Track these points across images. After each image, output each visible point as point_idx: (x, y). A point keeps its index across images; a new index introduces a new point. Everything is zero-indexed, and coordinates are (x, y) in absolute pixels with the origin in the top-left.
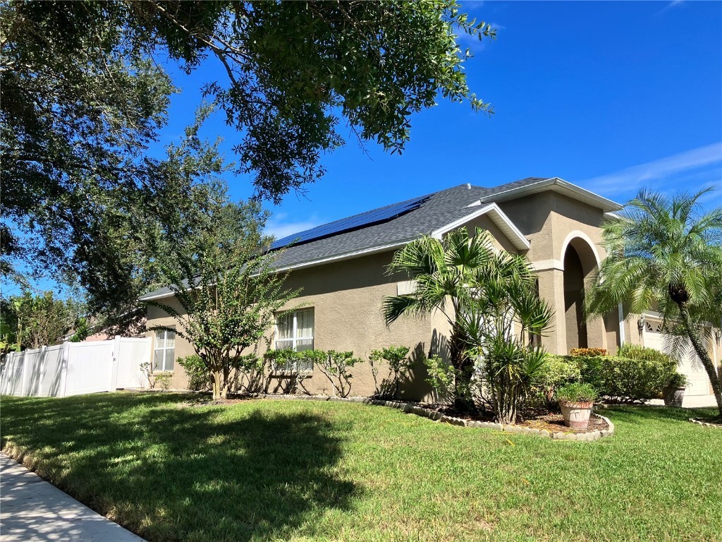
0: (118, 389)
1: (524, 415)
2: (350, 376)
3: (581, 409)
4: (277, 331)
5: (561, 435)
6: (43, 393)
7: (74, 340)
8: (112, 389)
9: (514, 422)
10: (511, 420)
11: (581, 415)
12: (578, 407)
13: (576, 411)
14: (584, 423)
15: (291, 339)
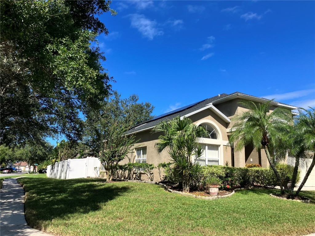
0: (87, 177)
1: (193, 189)
2: (153, 173)
3: (213, 187)
4: (137, 155)
5: (207, 198)
6: (63, 178)
7: (79, 158)
8: (86, 177)
9: (188, 191)
10: (187, 191)
11: (214, 190)
12: (212, 187)
13: (211, 188)
14: (215, 193)
15: (140, 159)
